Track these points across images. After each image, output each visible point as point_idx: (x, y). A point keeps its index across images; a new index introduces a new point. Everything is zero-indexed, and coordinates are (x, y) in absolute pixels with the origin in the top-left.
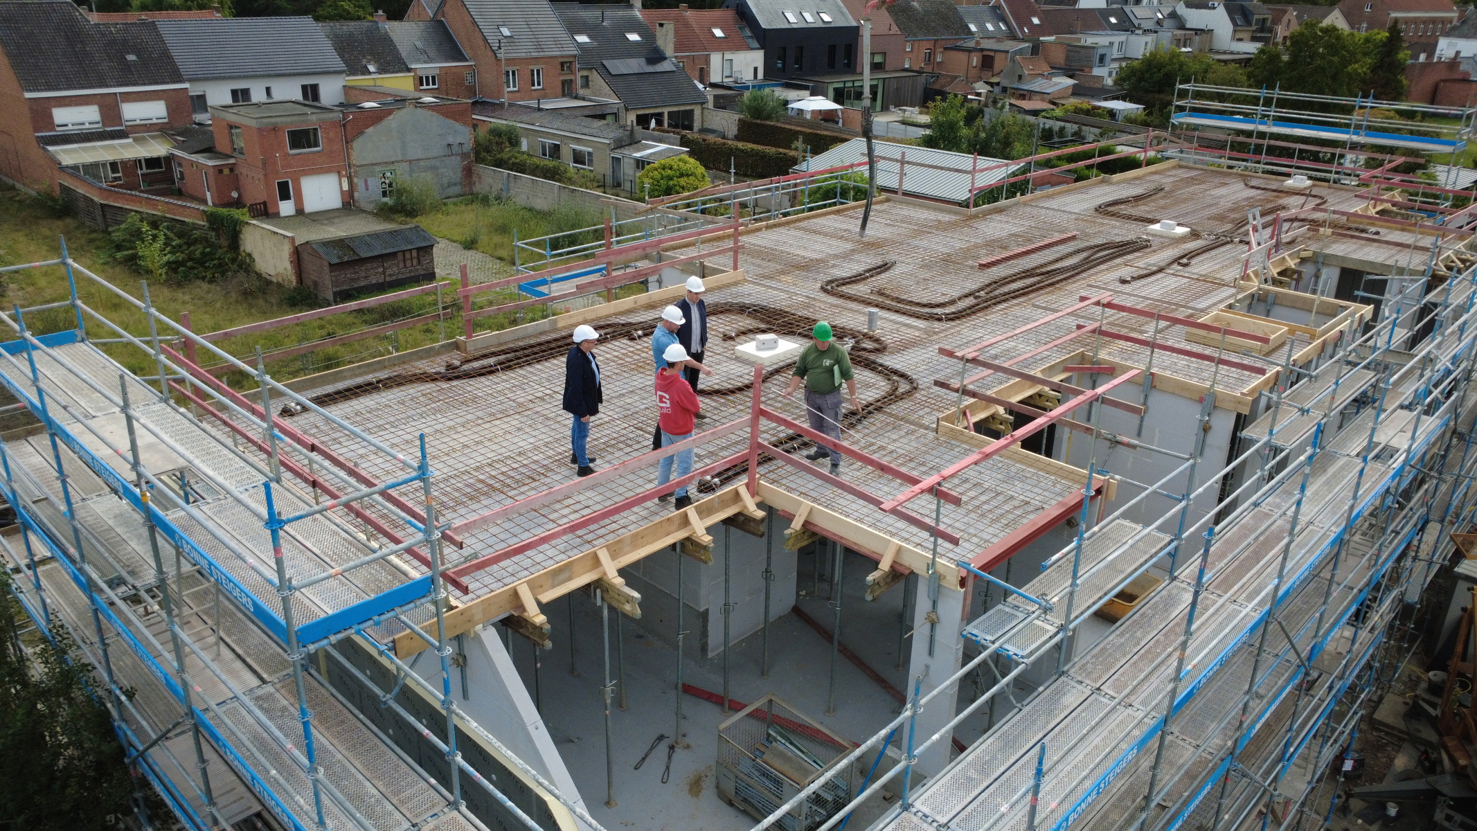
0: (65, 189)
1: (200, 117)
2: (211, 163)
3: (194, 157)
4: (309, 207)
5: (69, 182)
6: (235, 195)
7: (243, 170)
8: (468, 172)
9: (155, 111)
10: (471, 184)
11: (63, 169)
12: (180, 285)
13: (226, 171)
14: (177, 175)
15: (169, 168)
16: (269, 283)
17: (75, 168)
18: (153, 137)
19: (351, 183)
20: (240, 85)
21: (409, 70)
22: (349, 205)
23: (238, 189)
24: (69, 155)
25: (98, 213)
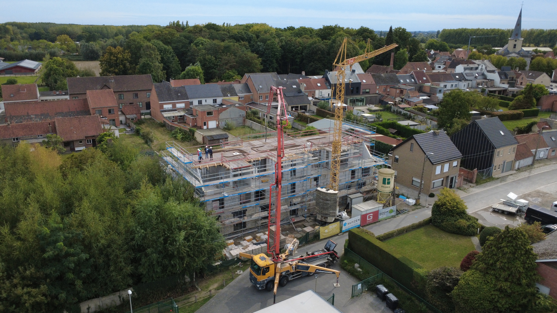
0: (164, 122)
1: (191, 106)
2: (192, 118)
3: (189, 116)
4: (210, 127)
5: (165, 120)
6: (196, 124)
7: (198, 119)
8: (244, 121)
9: (183, 105)
10: (245, 123)
11: (164, 117)
12: (183, 142)
13: (194, 119)
14: (185, 119)
15: (184, 118)
16: (198, 143)
17: (166, 117)
18: (182, 111)
19: (218, 123)
20: (200, 99)
21: (237, 95)
22: (218, 127)
23: (196, 123)
24: (166, 115)
25: (170, 127)
